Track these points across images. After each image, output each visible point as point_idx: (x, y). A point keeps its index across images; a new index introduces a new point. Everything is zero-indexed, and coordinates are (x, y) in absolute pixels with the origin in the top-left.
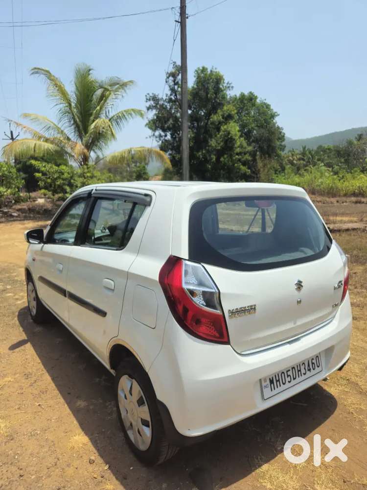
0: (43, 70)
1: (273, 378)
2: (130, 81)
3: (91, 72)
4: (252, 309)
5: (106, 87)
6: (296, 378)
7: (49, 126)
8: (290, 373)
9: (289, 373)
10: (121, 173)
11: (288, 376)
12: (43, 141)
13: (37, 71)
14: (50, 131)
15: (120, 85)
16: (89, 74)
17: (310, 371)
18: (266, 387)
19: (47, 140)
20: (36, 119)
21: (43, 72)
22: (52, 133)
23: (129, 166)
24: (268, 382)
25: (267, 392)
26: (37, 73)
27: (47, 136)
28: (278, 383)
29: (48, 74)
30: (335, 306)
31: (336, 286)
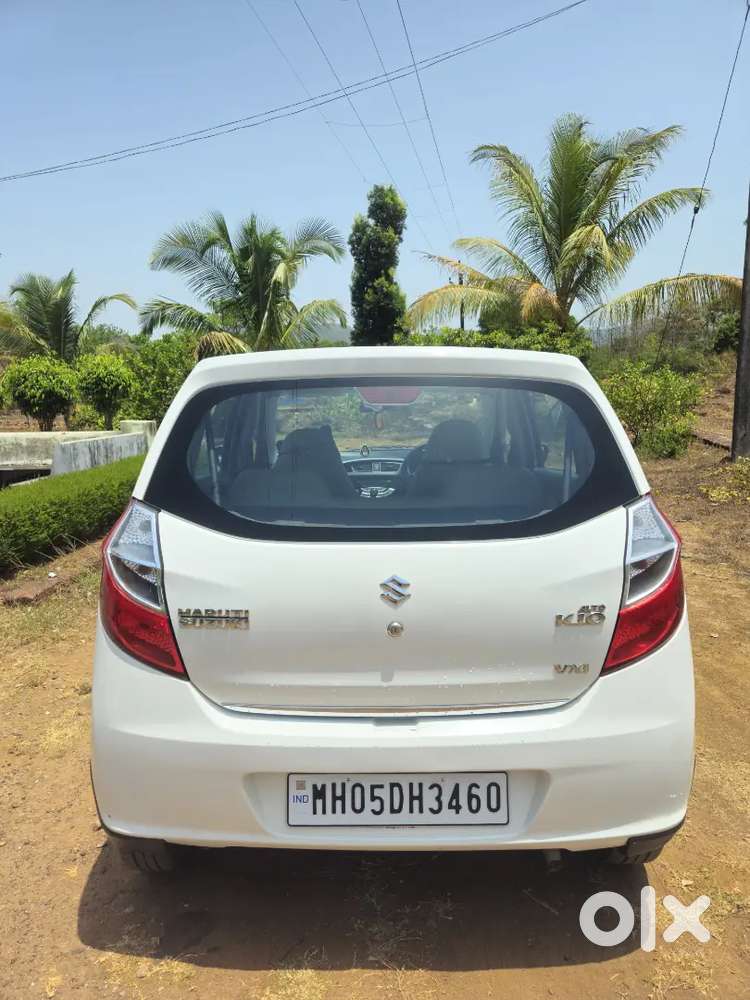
0: (494, 148)
1: (324, 786)
2: (667, 130)
3: (584, 129)
4: (239, 619)
5: (617, 155)
6: (399, 810)
7: (497, 256)
8: (384, 794)
9: (377, 792)
10: (691, 339)
11: (373, 798)
12: (485, 288)
13: (482, 152)
14: (498, 267)
15: (648, 144)
16: (580, 135)
17: (457, 812)
18: (300, 799)
19: (490, 285)
20: (477, 247)
21: (493, 152)
22: (503, 268)
23: (713, 321)
24: (309, 792)
25: (302, 812)
26: (484, 156)
27: (491, 276)
28: (339, 803)
29: (503, 154)
30: (571, 671)
31: (565, 616)
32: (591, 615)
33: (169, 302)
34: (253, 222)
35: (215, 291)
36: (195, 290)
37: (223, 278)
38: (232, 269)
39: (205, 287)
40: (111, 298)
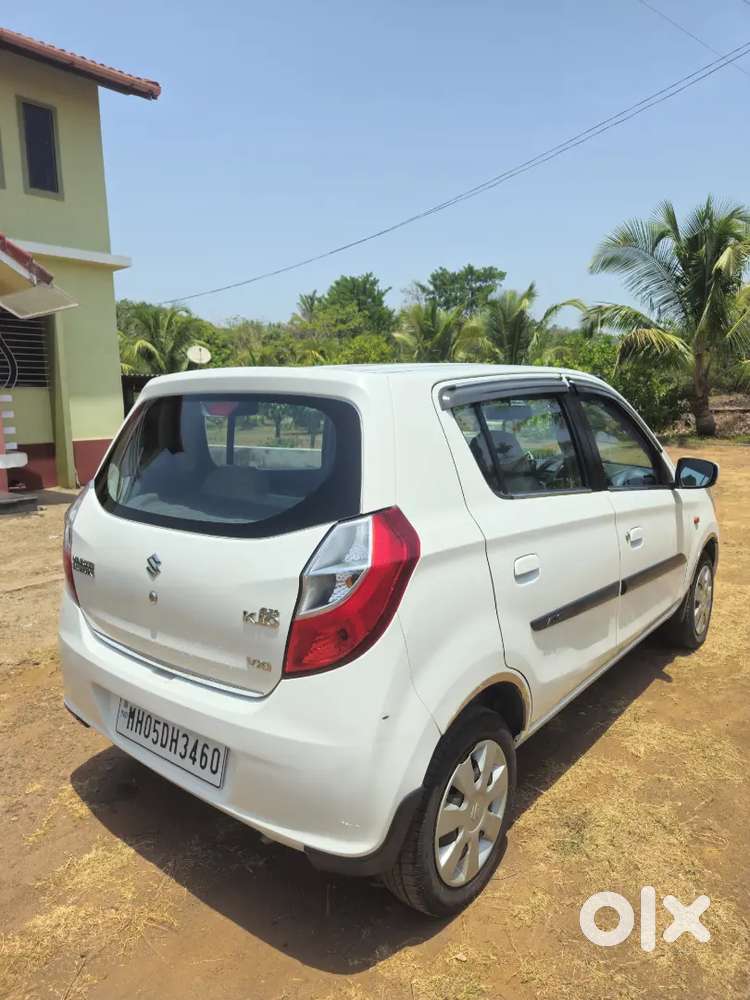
1: (135, 711)
6: (165, 746)
8: (159, 729)
9: (157, 727)
11: (154, 729)
17: (193, 764)
18: (123, 713)
24: (128, 710)
28: (139, 726)
30: (258, 666)
31: (250, 612)
32: (268, 616)
33: (608, 306)
34: (708, 208)
35: (653, 287)
36: (631, 290)
37: (664, 273)
38: (676, 261)
39: (643, 285)
40: (564, 304)
